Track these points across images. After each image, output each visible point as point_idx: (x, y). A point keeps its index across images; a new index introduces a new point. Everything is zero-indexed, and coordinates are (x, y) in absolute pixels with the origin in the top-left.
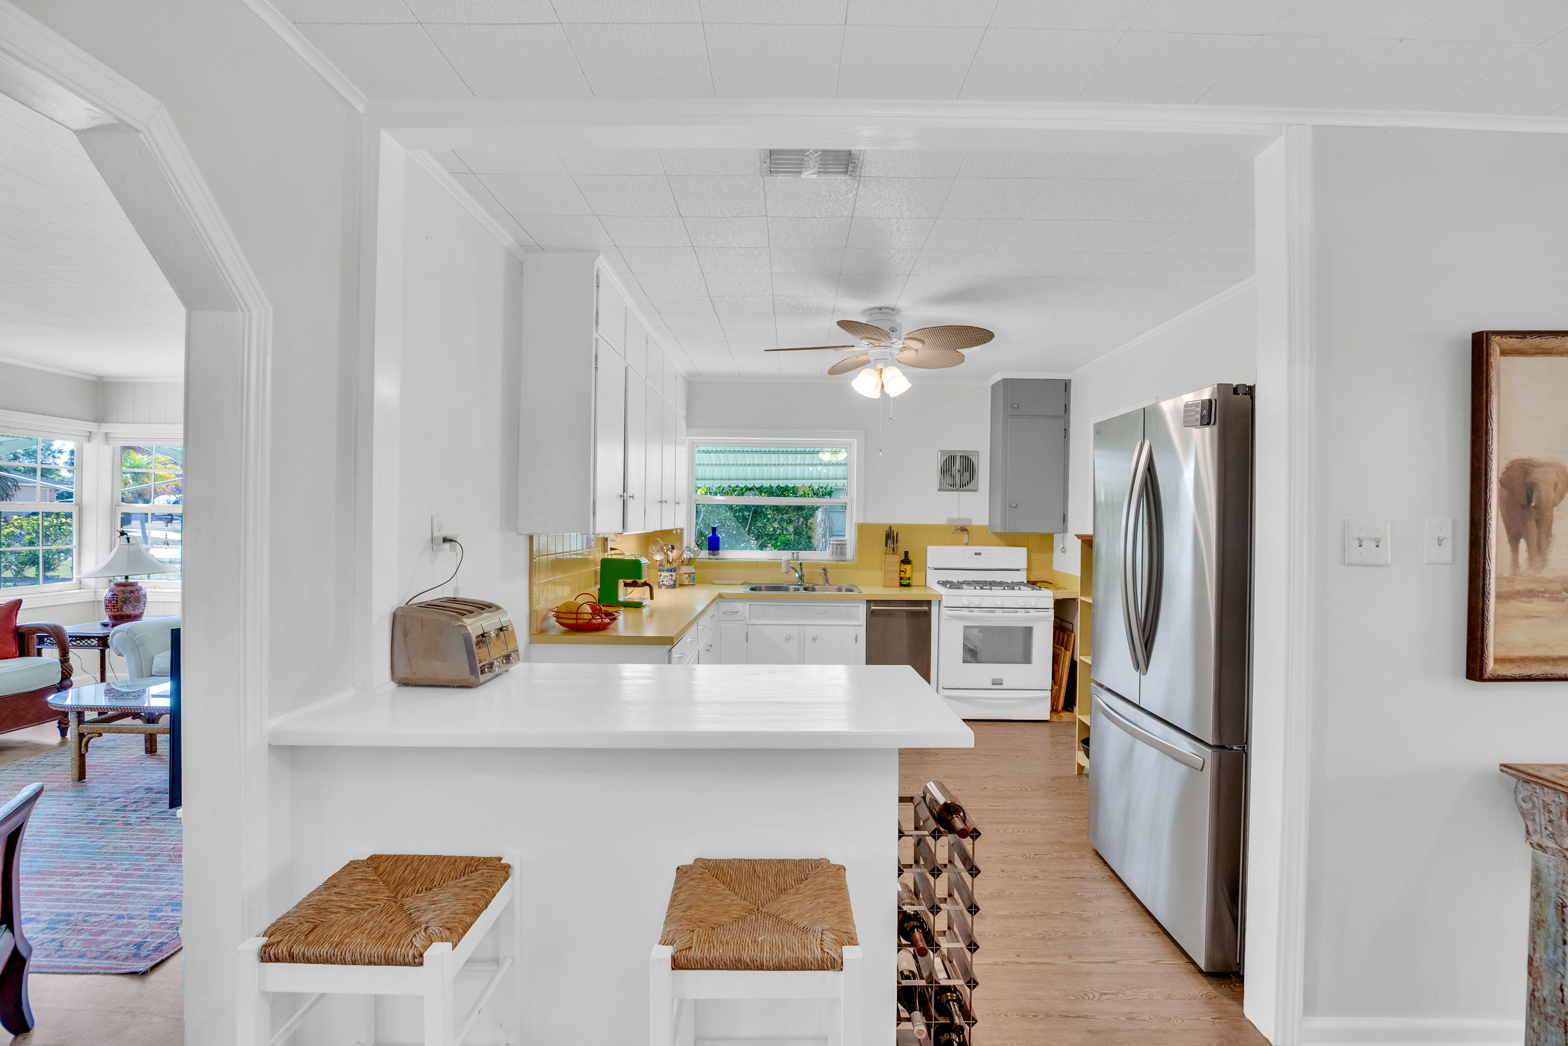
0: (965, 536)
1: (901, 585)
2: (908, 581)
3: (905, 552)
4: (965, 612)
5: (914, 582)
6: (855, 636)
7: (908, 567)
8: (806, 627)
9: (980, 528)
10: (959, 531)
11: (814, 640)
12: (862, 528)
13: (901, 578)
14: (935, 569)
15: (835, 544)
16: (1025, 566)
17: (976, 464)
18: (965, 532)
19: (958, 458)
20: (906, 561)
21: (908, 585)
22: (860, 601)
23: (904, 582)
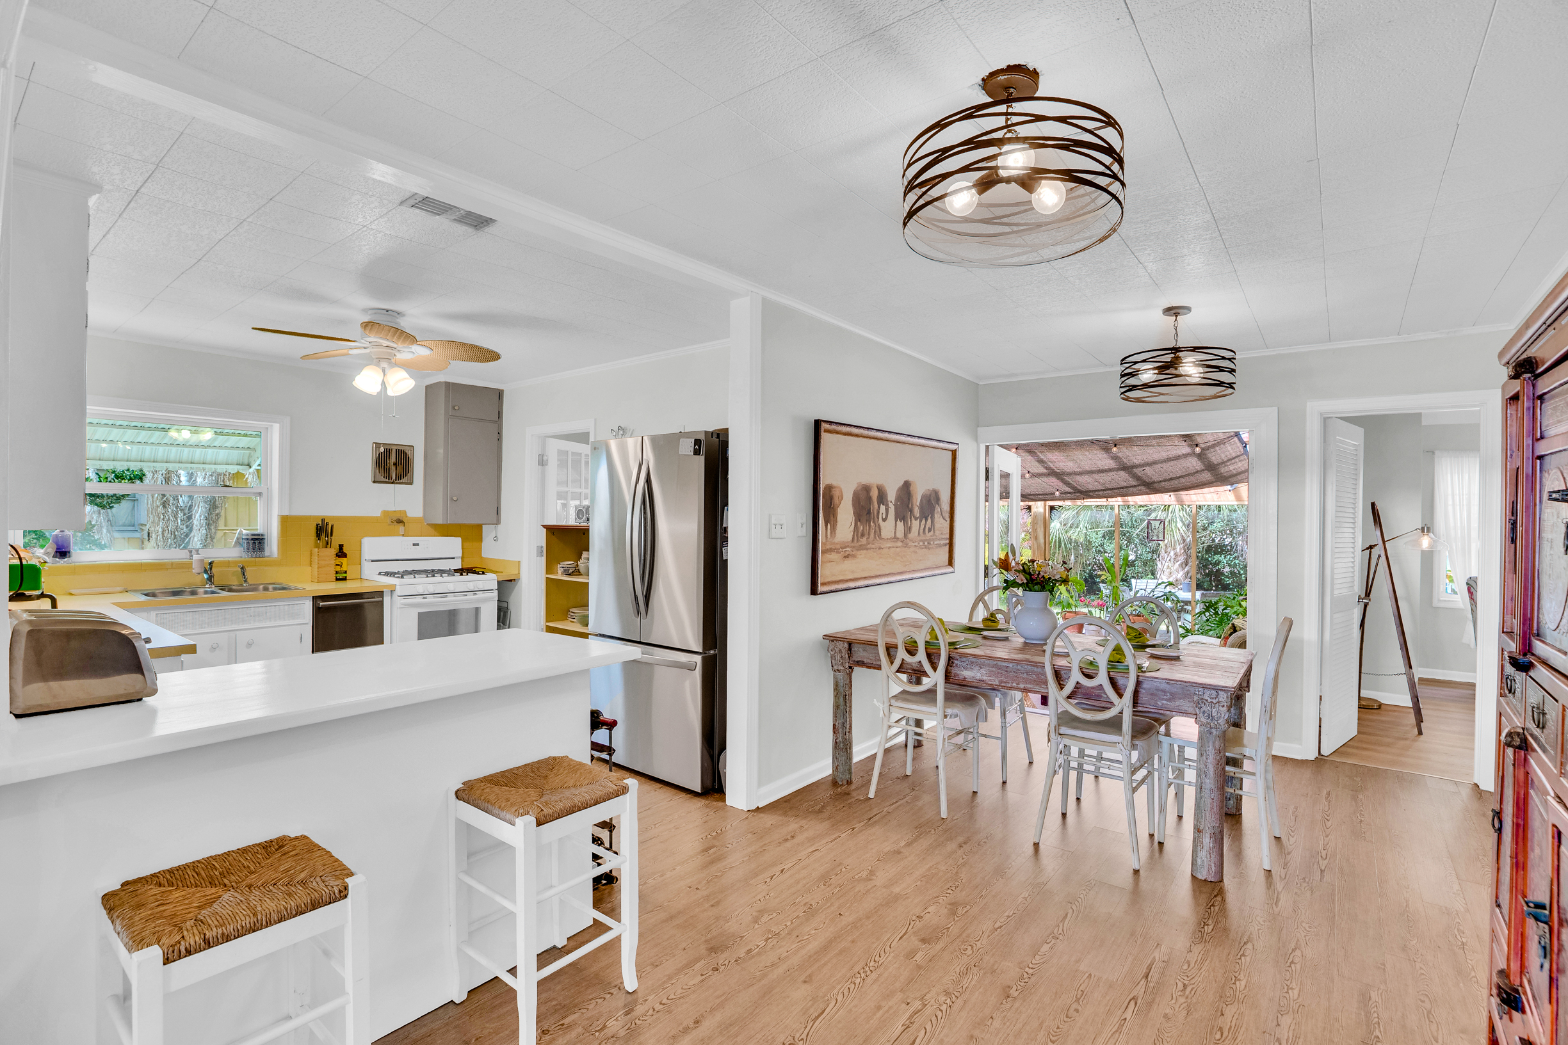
0: (401, 528)
1: (337, 579)
2: (345, 575)
3: (340, 545)
4: (419, 600)
5: (348, 576)
6: (299, 635)
7: (344, 560)
8: (238, 632)
9: (416, 520)
10: (395, 523)
11: (249, 645)
12: (285, 521)
13: (337, 573)
14: (372, 561)
15: (252, 539)
16: (461, 555)
17: (411, 457)
18: (401, 524)
19: (394, 451)
20: (341, 554)
21: (345, 579)
22: (306, 597)
23: (340, 576)
